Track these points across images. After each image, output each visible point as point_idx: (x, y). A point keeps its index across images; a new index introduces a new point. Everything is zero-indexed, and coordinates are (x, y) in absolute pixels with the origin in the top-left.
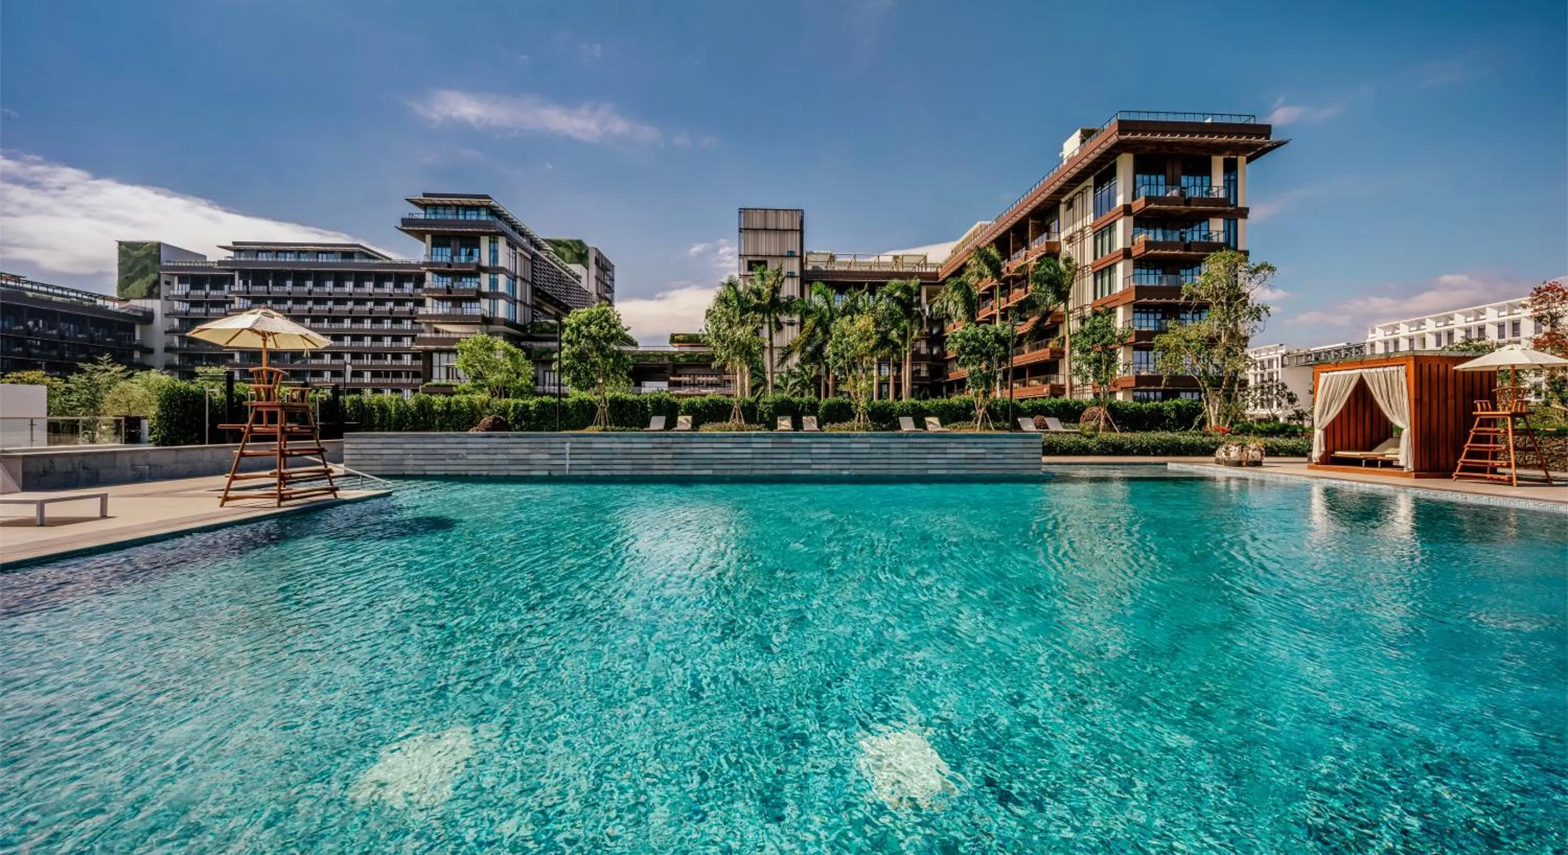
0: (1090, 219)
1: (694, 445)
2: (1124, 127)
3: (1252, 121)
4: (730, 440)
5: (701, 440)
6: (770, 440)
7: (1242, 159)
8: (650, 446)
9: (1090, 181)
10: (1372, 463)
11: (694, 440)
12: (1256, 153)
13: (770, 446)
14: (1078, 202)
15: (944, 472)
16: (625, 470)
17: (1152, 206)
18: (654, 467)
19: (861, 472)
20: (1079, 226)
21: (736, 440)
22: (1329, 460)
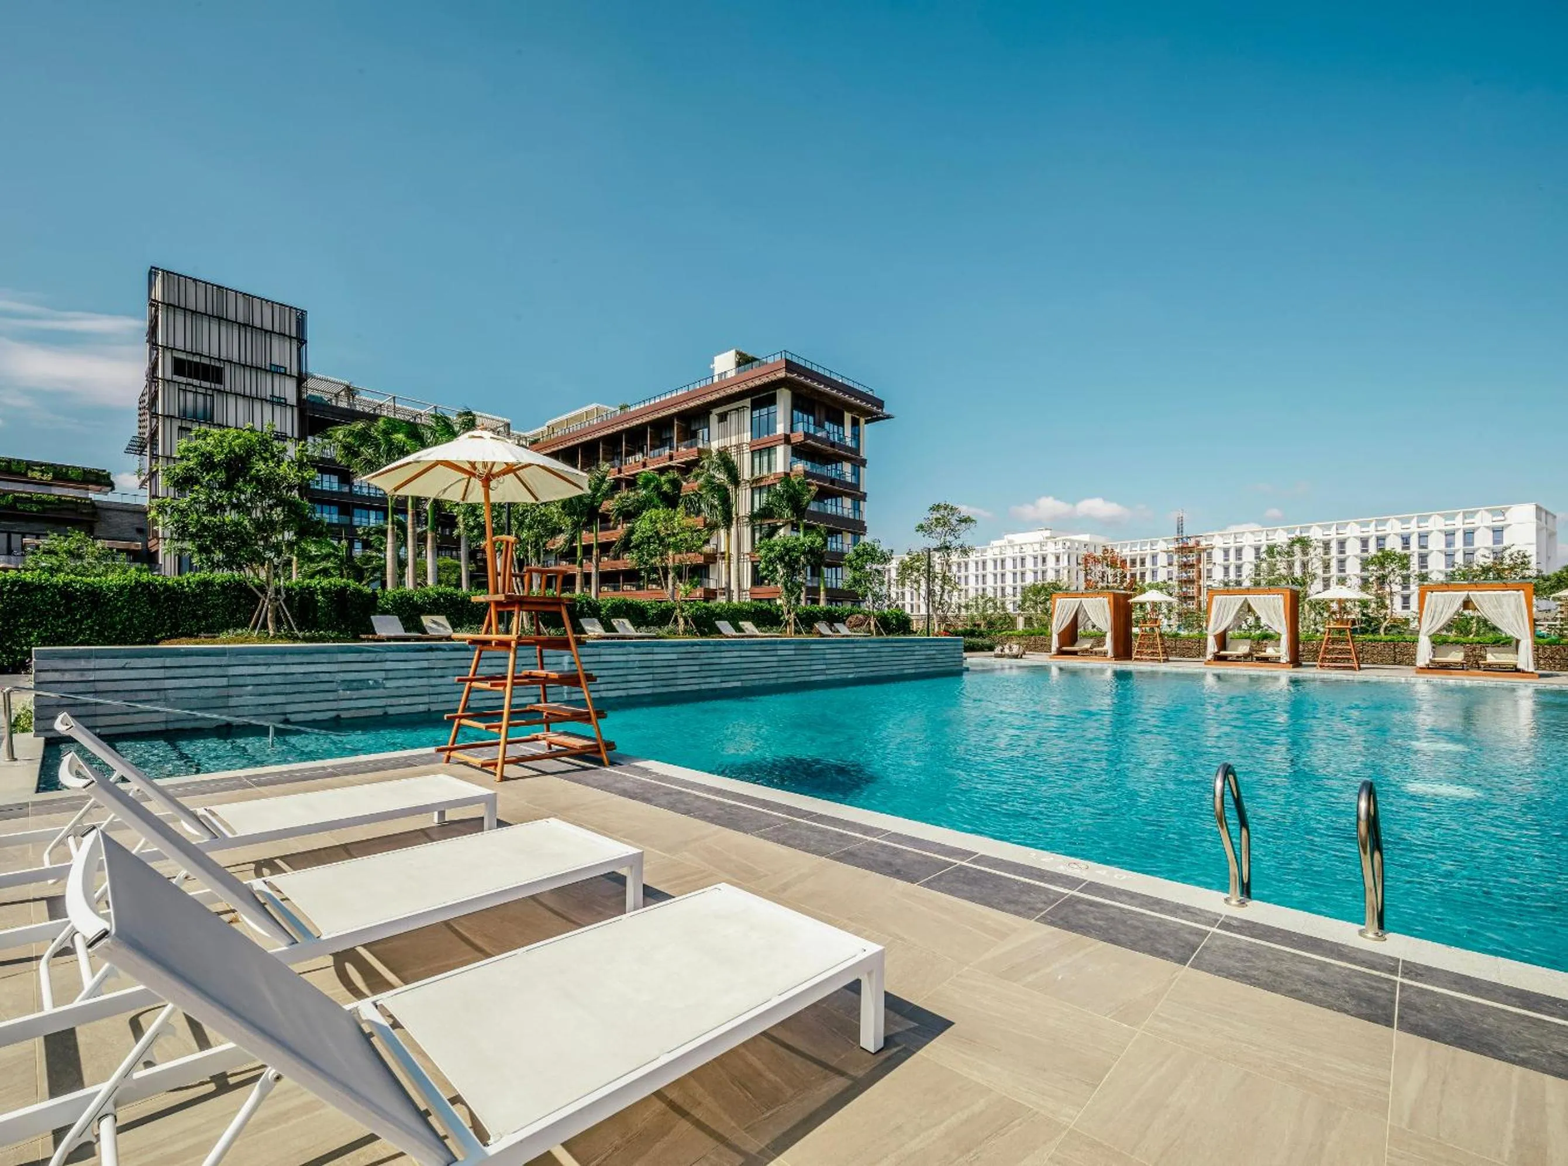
0: (747, 437)
1: (723, 655)
2: (790, 366)
3: (870, 393)
4: (757, 647)
5: (730, 648)
6: (793, 647)
7: (862, 420)
8: (674, 656)
9: (747, 402)
10: (1075, 653)
11: (723, 648)
12: (874, 417)
13: (792, 652)
14: (733, 418)
15: (913, 671)
16: (643, 688)
17: (809, 441)
18: (679, 682)
19: (860, 675)
20: (734, 440)
21: (763, 647)
22: (1061, 653)
